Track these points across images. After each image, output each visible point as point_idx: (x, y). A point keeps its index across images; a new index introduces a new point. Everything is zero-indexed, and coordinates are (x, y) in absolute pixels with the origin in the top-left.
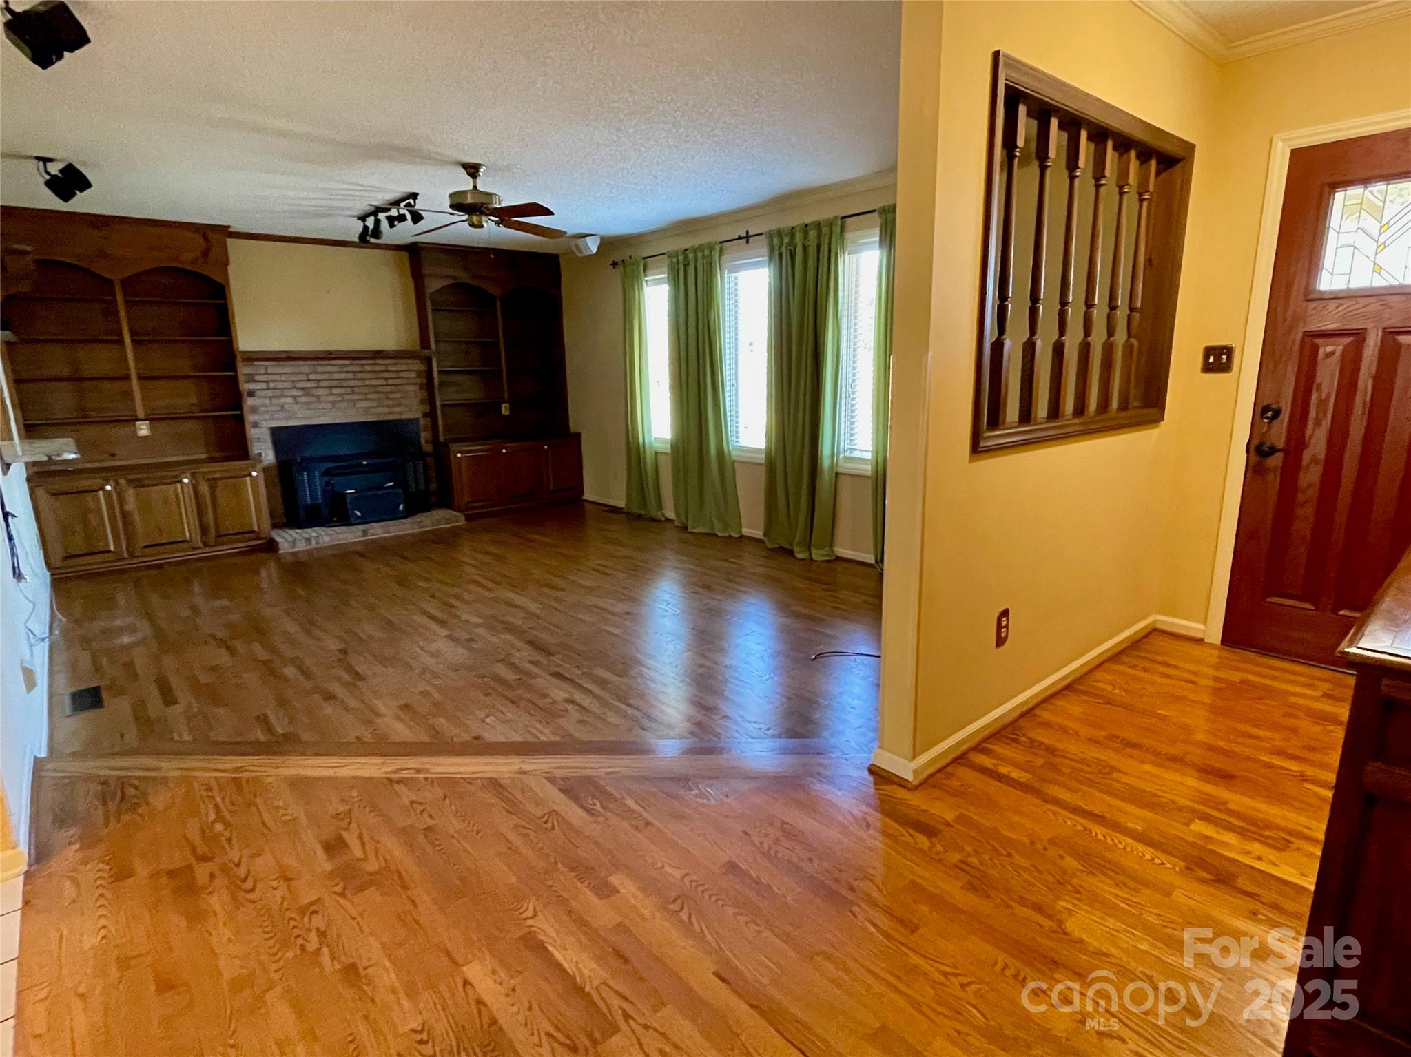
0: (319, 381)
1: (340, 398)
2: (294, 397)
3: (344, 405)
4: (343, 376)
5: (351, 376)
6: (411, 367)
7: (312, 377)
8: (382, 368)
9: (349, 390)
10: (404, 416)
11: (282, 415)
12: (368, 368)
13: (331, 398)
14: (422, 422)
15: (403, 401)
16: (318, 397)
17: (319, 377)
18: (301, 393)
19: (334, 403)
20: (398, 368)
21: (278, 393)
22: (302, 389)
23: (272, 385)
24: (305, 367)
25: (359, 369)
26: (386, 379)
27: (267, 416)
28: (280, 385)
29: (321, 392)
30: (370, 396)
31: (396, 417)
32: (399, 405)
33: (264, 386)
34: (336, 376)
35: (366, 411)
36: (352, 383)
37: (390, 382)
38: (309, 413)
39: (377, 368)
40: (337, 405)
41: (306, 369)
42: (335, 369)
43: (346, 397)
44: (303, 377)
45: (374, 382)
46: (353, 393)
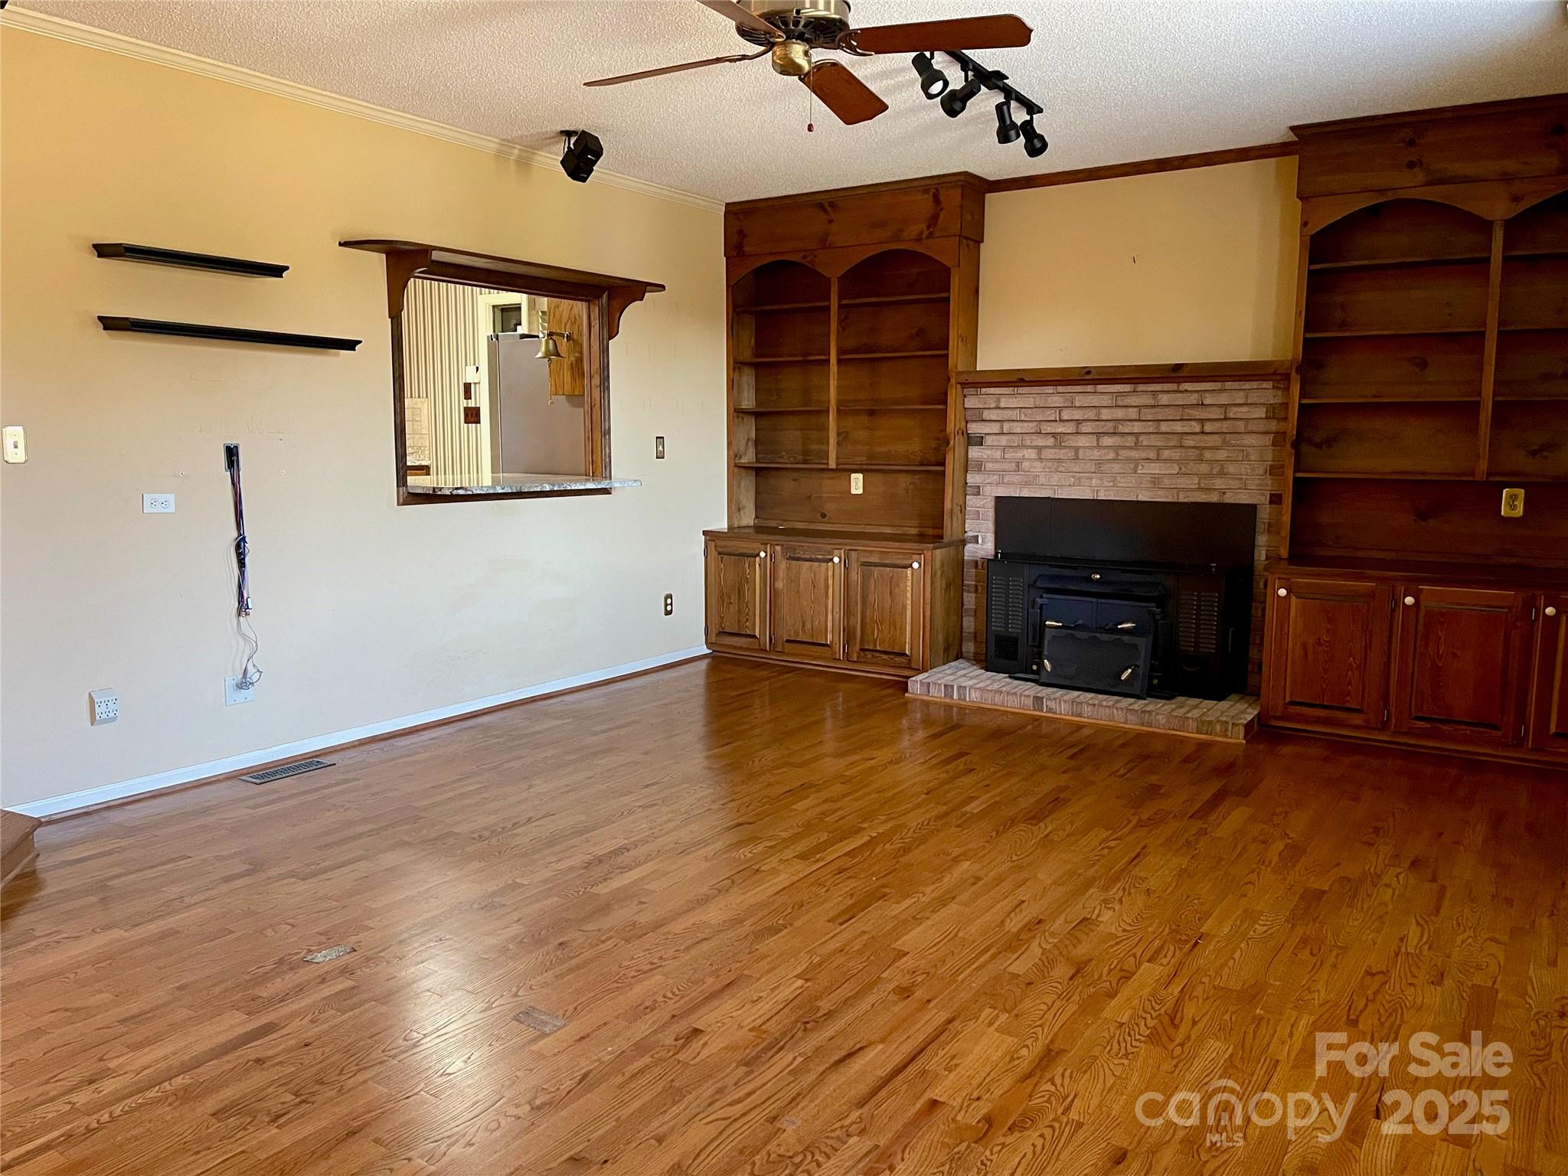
0: (1079, 422)
1: (1112, 455)
2: (1039, 449)
3: (1116, 467)
4: (1120, 414)
5: (1132, 413)
6: (1254, 398)
7: (1066, 415)
8: (1193, 399)
9: (1130, 441)
10: (1230, 498)
11: (1016, 478)
12: (1164, 399)
13: (1096, 454)
14: (1264, 514)
15: (1232, 468)
16: (1077, 449)
17: (1077, 415)
18: (1050, 441)
19: (1099, 463)
20: (1223, 399)
21: (1016, 441)
22: (1054, 435)
23: (1006, 427)
24: (1054, 397)
25: (1147, 400)
26: (1202, 421)
27: (995, 478)
28: (1018, 428)
29: (1082, 441)
30: (1166, 454)
31: (1214, 498)
32: (1222, 473)
33: (994, 428)
34: (1105, 414)
35: (1155, 481)
36: (1137, 427)
37: (1208, 428)
38: (1055, 478)
39: (1179, 399)
40: (1106, 467)
41: (1057, 401)
42: (1105, 400)
43: (1124, 453)
44: (1052, 415)
45: (1178, 427)
46: (1137, 446)
